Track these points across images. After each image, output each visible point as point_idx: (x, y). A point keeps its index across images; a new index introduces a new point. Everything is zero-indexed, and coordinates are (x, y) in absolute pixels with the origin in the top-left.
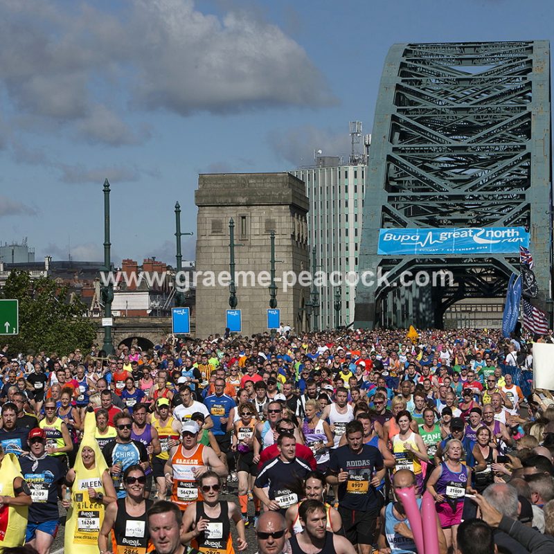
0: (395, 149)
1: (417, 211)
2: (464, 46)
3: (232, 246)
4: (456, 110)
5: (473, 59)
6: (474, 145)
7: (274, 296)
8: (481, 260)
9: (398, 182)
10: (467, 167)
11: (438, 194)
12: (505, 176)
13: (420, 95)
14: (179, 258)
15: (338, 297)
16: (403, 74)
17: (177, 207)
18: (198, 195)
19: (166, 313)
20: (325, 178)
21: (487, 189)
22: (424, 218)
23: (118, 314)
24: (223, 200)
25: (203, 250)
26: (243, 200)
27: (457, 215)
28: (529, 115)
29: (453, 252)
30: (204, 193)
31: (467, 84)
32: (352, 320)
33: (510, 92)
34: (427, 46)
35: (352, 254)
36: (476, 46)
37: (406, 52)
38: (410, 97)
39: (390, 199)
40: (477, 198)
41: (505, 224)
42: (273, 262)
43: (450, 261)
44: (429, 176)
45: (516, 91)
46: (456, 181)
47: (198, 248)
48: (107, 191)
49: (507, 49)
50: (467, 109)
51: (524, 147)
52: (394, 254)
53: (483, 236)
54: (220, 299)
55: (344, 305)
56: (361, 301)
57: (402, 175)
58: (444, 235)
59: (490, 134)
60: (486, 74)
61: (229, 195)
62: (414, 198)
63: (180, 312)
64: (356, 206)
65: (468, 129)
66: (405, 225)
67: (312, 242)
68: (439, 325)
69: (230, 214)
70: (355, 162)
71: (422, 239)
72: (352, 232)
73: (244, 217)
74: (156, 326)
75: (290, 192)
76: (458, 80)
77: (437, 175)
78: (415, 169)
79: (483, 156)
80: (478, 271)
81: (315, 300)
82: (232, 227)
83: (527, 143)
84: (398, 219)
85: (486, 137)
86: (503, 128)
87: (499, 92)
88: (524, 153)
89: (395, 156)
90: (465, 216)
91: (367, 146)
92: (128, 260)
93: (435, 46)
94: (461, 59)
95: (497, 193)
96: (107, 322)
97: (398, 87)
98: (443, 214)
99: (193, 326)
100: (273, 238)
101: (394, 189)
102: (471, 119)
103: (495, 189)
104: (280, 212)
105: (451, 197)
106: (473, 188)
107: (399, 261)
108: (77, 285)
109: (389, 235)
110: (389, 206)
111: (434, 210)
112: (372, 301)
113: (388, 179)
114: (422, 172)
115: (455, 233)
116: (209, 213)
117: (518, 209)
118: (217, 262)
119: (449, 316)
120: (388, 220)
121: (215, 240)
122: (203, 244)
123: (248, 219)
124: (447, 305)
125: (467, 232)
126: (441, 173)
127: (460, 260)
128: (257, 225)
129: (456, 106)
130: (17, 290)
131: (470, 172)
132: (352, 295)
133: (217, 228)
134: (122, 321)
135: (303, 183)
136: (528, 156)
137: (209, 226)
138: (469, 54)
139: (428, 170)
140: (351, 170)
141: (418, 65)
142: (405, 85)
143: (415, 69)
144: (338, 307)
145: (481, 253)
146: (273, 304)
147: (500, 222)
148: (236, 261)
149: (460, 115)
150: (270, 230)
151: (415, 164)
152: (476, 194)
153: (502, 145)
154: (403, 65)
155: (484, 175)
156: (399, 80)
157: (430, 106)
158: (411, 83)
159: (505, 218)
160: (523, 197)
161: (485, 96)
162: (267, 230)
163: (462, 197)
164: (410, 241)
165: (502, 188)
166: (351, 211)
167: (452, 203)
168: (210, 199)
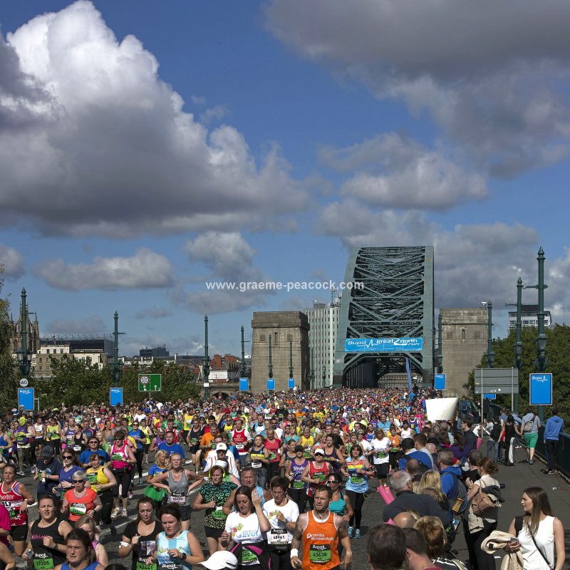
0: (354, 300)
1: (365, 330)
2: (390, 249)
3: (270, 347)
4: (386, 280)
5: (394, 255)
6: (395, 297)
7: (291, 372)
8: (398, 354)
9: (356, 316)
10: (391, 308)
11: (376, 321)
12: (410, 313)
13: (367, 273)
14: (243, 353)
15: (325, 372)
16: (357, 262)
17: (242, 328)
18: (253, 323)
19: (237, 380)
20: (318, 314)
21: (400, 319)
22: (370, 333)
23: (212, 381)
24: (265, 325)
25: (256, 350)
26: (276, 325)
27: (384, 332)
28: (423, 283)
29: (383, 350)
30: (256, 321)
31: (391, 267)
32: (331, 384)
33: (412, 272)
34: (371, 249)
35: (331, 351)
36: (396, 249)
37: (360, 252)
38: (361, 273)
39: (351, 324)
40: (396, 324)
41: (410, 336)
42: (291, 355)
43: (381, 354)
44: (371, 313)
45: (416, 271)
46: (385, 315)
47: (253, 349)
48: (206, 321)
49: (411, 250)
50: (391, 280)
51: (420, 299)
52: (354, 351)
53: (399, 342)
54: (264, 374)
55: (327, 376)
56: (336, 374)
57: (359, 312)
58: (379, 341)
59: (403, 292)
60: (401, 262)
61: (269, 322)
62: (364, 324)
63: (243, 380)
64: (334, 327)
65: (392, 290)
66: (359, 337)
67: (311, 345)
68: (376, 386)
69: (270, 332)
70: (333, 306)
71: (367, 343)
72: (331, 341)
73: (276, 333)
74: (231, 387)
75: (300, 321)
76: (387, 266)
77: (376, 312)
78: (364, 309)
79: (399, 303)
80: (396, 359)
81: (313, 374)
82: (270, 338)
83: (421, 296)
84: (355, 334)
85: (400, 294)
86: (410, 289)
87: (407, 272)
88: (420, 301)
89: (354, 303)
90: (389, 333)
91: (340, 298)
92: (217, 355)
93: (374, 249)
94: (388, 255)
95: (406, 321)
96: (206, 385)
97: (356, 269)
98: (379, 331)
99: (250, 387)
100: (291, 344)
101: (354, 319)
102: (393, 284)
103: (405, 319)
104: (295, 330)
105: (383, 323)
106: (394, 319)
107: (356, 354)
108: (191, 367)
109: (350, 342)
110: (351, 328)
111: (374, 329)
112: (342, 374)
113: (351, 315)
114: (368, 311)
115: (385, 341)
116: (259, 331)
117: (416, 329)
118: (262, 355)
119: (381, 382)
120: (351, 335)
121: (261, 344)
122: (255, 346)
123: (278, 334)
124: (380, 376)
125: (390, 341)
126: (378, 312)
127: (387, 354)
128: (283, 337)
129: (386, 278)
130: (158, 368)
131: (393, 310)
132: (332, 371)
133: (262, 339)
134: (213, 385)
135: (307, 316)
136: (422, 303)
137: (258, 338)
138: (392, 252)
139: (371, 310)
140: (331, 310)
141: (366, 258)
142: (359, 268)
143: (365, 260)
144: (324, 378)
145: (398, 350)
146: (291, 376)
147: (407, 336)
148: (272, 355)
149: (387, 283)
150: (290, 339)
151: (364, 307)
152: (395, 321)
153: (409, 297)
154: (358, 258)
155: (399, 312)
156: (356, 266)
157: (372, 278)
158: (362, 267)
159: (410, 334)
160: (419, 323)
161: (400, 273)
162: (288, 339)
163: (388, 323)
164: (361, 344)
165: (409, 319)
166: (331, 330)
167: (383, 326)
168: (259, 325)
